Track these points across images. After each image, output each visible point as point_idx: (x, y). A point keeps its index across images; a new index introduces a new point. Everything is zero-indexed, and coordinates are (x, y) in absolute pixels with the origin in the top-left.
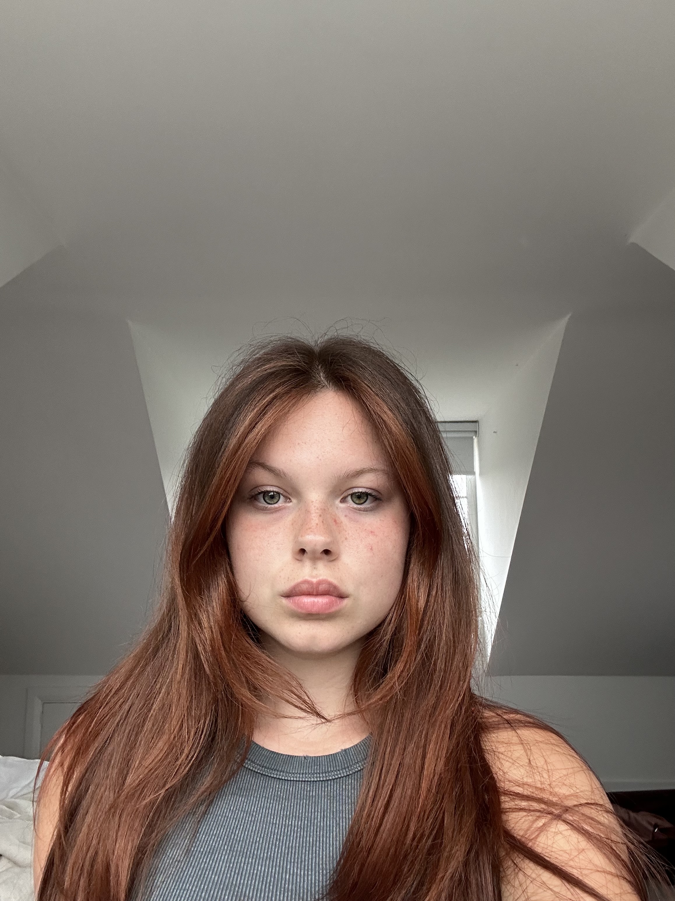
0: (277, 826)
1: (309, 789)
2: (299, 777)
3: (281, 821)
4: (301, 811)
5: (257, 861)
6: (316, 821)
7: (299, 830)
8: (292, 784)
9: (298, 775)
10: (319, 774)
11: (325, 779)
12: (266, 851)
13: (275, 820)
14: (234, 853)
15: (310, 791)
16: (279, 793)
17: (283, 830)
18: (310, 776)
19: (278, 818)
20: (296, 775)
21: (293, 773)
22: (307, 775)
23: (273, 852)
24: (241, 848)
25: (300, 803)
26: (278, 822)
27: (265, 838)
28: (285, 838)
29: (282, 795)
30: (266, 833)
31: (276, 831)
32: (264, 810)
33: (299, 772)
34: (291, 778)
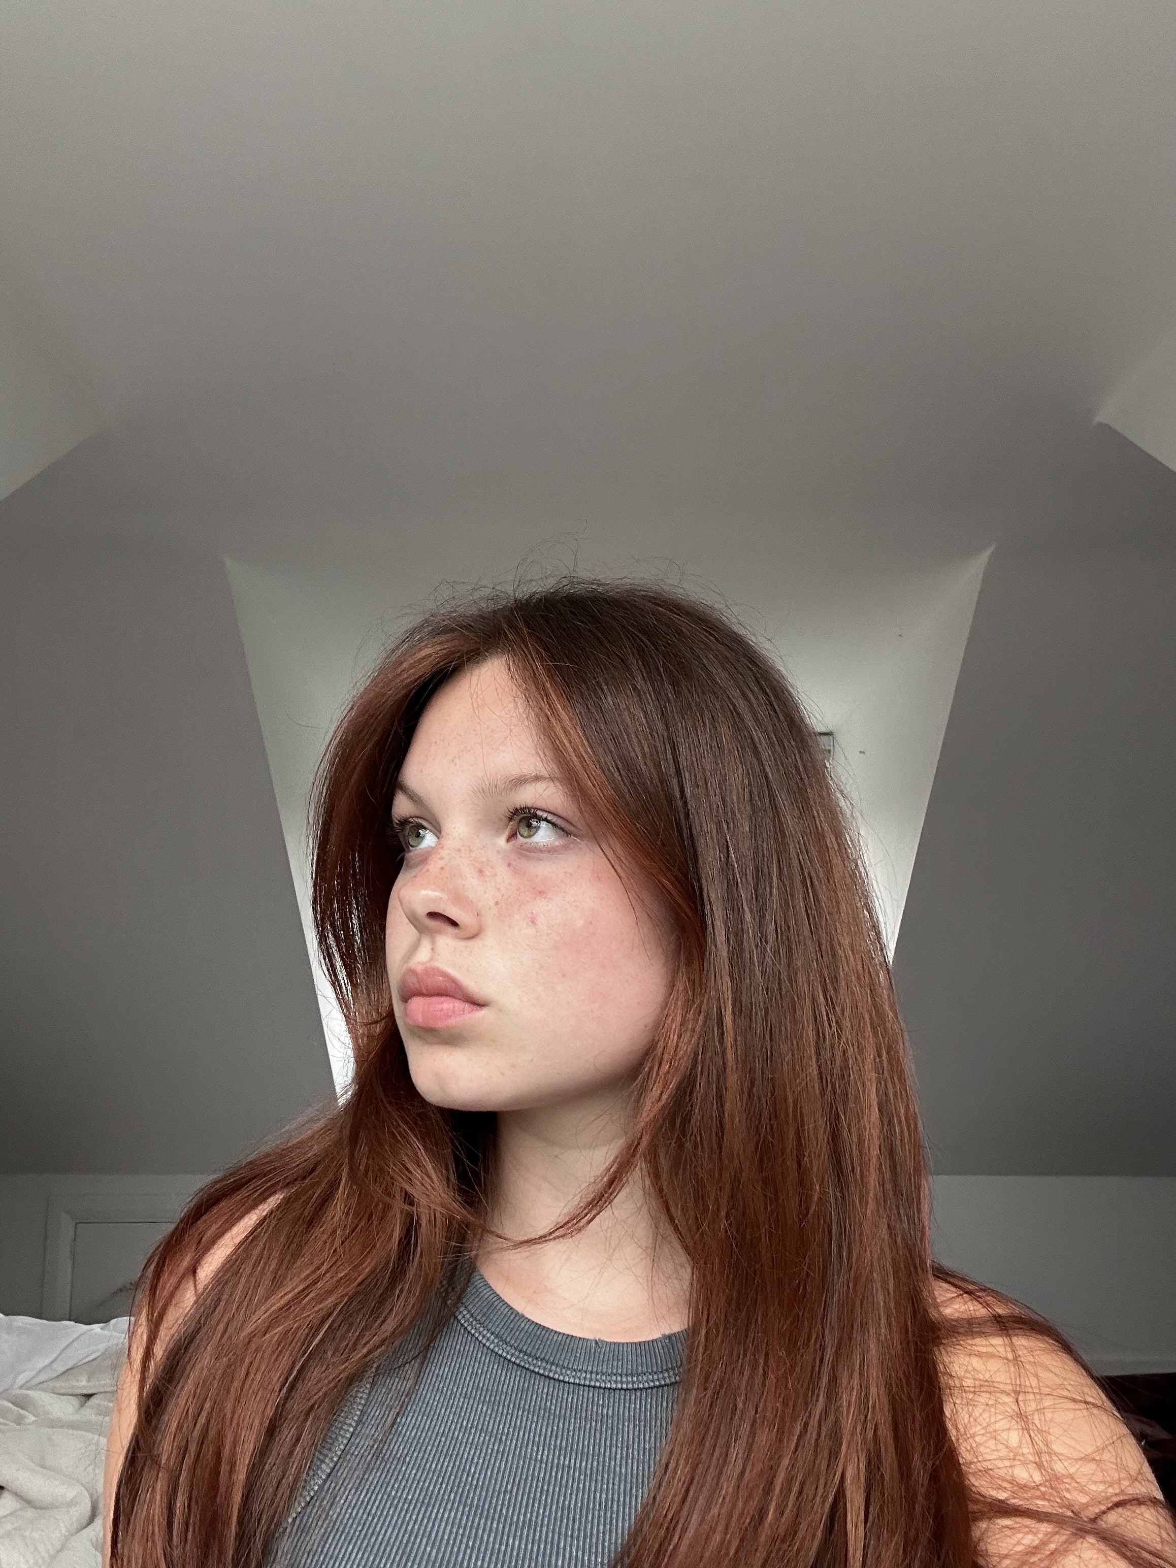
0: (544, 1466)
1: (601, 1402)
2: (585, 1378)
3: (551, 1457)
4: (586, 1443)
5: (507, 1529)
6: (613, 1463)
7: (582, 1477)
8: (571, 1390)
9: (584, 1375)
10: (621, 1376)
11: (630, 1386)
12: (523, 1511)
13: (540, 1453)
14: (467, 1509)
15: (603, 1406)
16: (548, 1404)
17: (554, 1474)
18: (604, 1378)
19: (546, 1452)
20: (579, 1374)
21: (574, 1370)
22: (599, 1377)
23: (535, 1514)
24: (479, 1500)
25: (585, 1427)
26: (545, 1458)
27: (522, 1486)
28: (557, 1489)
29: (553, 1408)
30: (524, 1477)
31: (542, 1475)
32: (521, 1433)
33: (585, 1368)
34: (569, 1378)
